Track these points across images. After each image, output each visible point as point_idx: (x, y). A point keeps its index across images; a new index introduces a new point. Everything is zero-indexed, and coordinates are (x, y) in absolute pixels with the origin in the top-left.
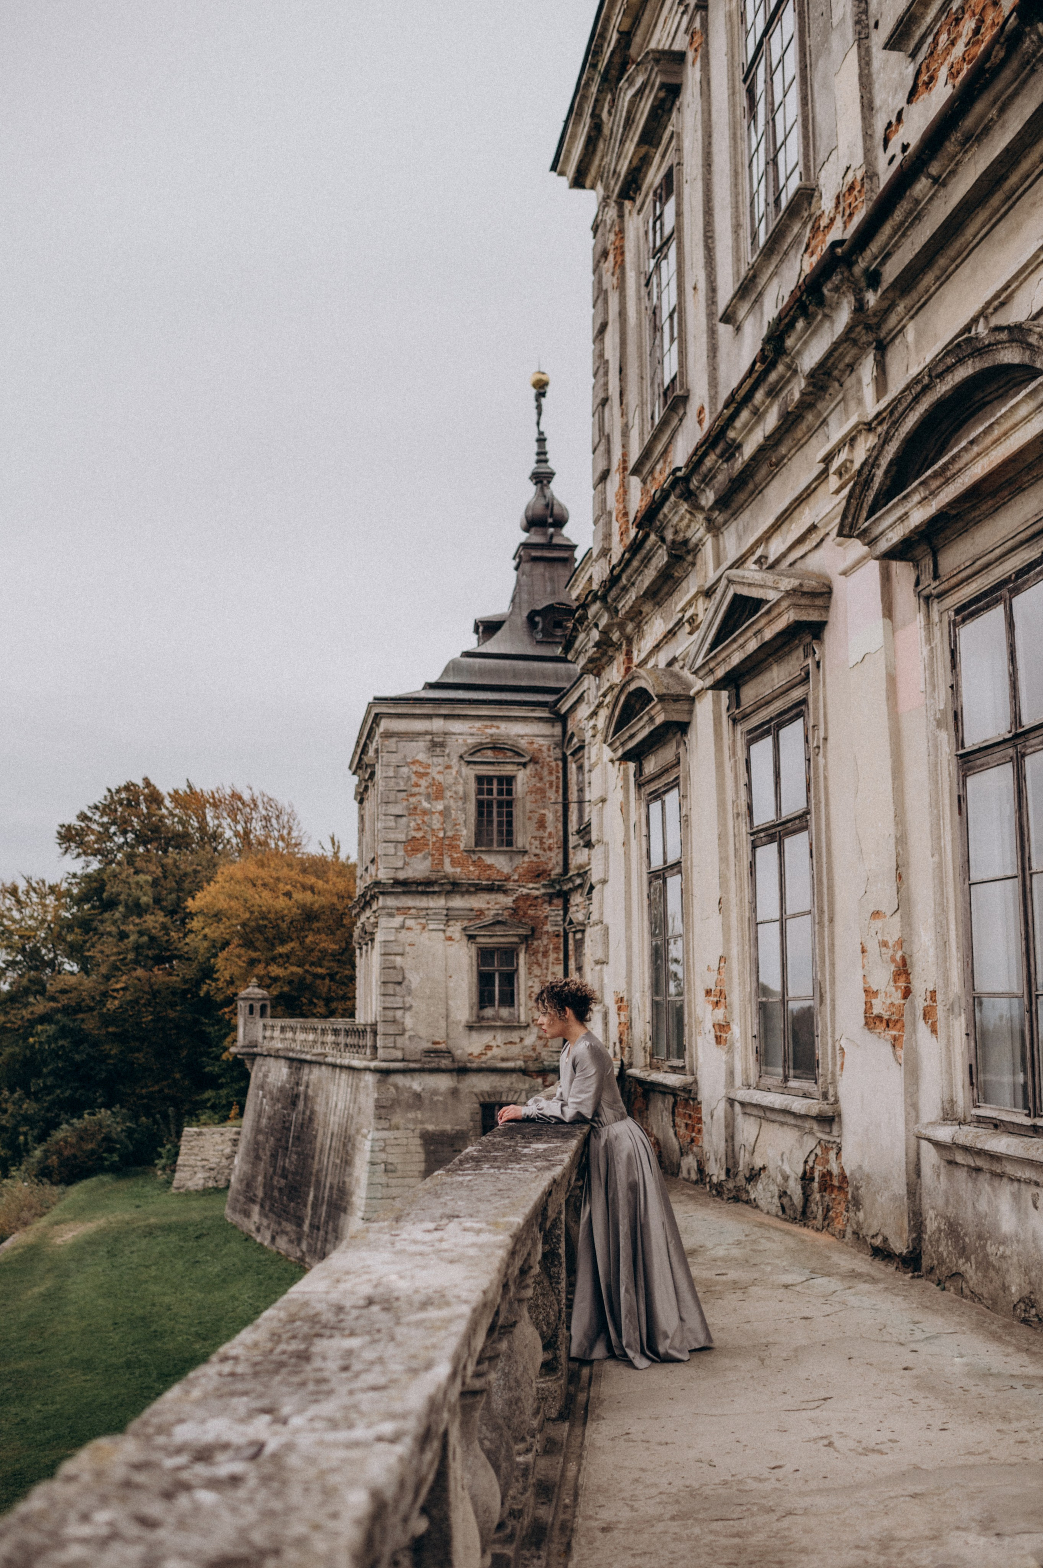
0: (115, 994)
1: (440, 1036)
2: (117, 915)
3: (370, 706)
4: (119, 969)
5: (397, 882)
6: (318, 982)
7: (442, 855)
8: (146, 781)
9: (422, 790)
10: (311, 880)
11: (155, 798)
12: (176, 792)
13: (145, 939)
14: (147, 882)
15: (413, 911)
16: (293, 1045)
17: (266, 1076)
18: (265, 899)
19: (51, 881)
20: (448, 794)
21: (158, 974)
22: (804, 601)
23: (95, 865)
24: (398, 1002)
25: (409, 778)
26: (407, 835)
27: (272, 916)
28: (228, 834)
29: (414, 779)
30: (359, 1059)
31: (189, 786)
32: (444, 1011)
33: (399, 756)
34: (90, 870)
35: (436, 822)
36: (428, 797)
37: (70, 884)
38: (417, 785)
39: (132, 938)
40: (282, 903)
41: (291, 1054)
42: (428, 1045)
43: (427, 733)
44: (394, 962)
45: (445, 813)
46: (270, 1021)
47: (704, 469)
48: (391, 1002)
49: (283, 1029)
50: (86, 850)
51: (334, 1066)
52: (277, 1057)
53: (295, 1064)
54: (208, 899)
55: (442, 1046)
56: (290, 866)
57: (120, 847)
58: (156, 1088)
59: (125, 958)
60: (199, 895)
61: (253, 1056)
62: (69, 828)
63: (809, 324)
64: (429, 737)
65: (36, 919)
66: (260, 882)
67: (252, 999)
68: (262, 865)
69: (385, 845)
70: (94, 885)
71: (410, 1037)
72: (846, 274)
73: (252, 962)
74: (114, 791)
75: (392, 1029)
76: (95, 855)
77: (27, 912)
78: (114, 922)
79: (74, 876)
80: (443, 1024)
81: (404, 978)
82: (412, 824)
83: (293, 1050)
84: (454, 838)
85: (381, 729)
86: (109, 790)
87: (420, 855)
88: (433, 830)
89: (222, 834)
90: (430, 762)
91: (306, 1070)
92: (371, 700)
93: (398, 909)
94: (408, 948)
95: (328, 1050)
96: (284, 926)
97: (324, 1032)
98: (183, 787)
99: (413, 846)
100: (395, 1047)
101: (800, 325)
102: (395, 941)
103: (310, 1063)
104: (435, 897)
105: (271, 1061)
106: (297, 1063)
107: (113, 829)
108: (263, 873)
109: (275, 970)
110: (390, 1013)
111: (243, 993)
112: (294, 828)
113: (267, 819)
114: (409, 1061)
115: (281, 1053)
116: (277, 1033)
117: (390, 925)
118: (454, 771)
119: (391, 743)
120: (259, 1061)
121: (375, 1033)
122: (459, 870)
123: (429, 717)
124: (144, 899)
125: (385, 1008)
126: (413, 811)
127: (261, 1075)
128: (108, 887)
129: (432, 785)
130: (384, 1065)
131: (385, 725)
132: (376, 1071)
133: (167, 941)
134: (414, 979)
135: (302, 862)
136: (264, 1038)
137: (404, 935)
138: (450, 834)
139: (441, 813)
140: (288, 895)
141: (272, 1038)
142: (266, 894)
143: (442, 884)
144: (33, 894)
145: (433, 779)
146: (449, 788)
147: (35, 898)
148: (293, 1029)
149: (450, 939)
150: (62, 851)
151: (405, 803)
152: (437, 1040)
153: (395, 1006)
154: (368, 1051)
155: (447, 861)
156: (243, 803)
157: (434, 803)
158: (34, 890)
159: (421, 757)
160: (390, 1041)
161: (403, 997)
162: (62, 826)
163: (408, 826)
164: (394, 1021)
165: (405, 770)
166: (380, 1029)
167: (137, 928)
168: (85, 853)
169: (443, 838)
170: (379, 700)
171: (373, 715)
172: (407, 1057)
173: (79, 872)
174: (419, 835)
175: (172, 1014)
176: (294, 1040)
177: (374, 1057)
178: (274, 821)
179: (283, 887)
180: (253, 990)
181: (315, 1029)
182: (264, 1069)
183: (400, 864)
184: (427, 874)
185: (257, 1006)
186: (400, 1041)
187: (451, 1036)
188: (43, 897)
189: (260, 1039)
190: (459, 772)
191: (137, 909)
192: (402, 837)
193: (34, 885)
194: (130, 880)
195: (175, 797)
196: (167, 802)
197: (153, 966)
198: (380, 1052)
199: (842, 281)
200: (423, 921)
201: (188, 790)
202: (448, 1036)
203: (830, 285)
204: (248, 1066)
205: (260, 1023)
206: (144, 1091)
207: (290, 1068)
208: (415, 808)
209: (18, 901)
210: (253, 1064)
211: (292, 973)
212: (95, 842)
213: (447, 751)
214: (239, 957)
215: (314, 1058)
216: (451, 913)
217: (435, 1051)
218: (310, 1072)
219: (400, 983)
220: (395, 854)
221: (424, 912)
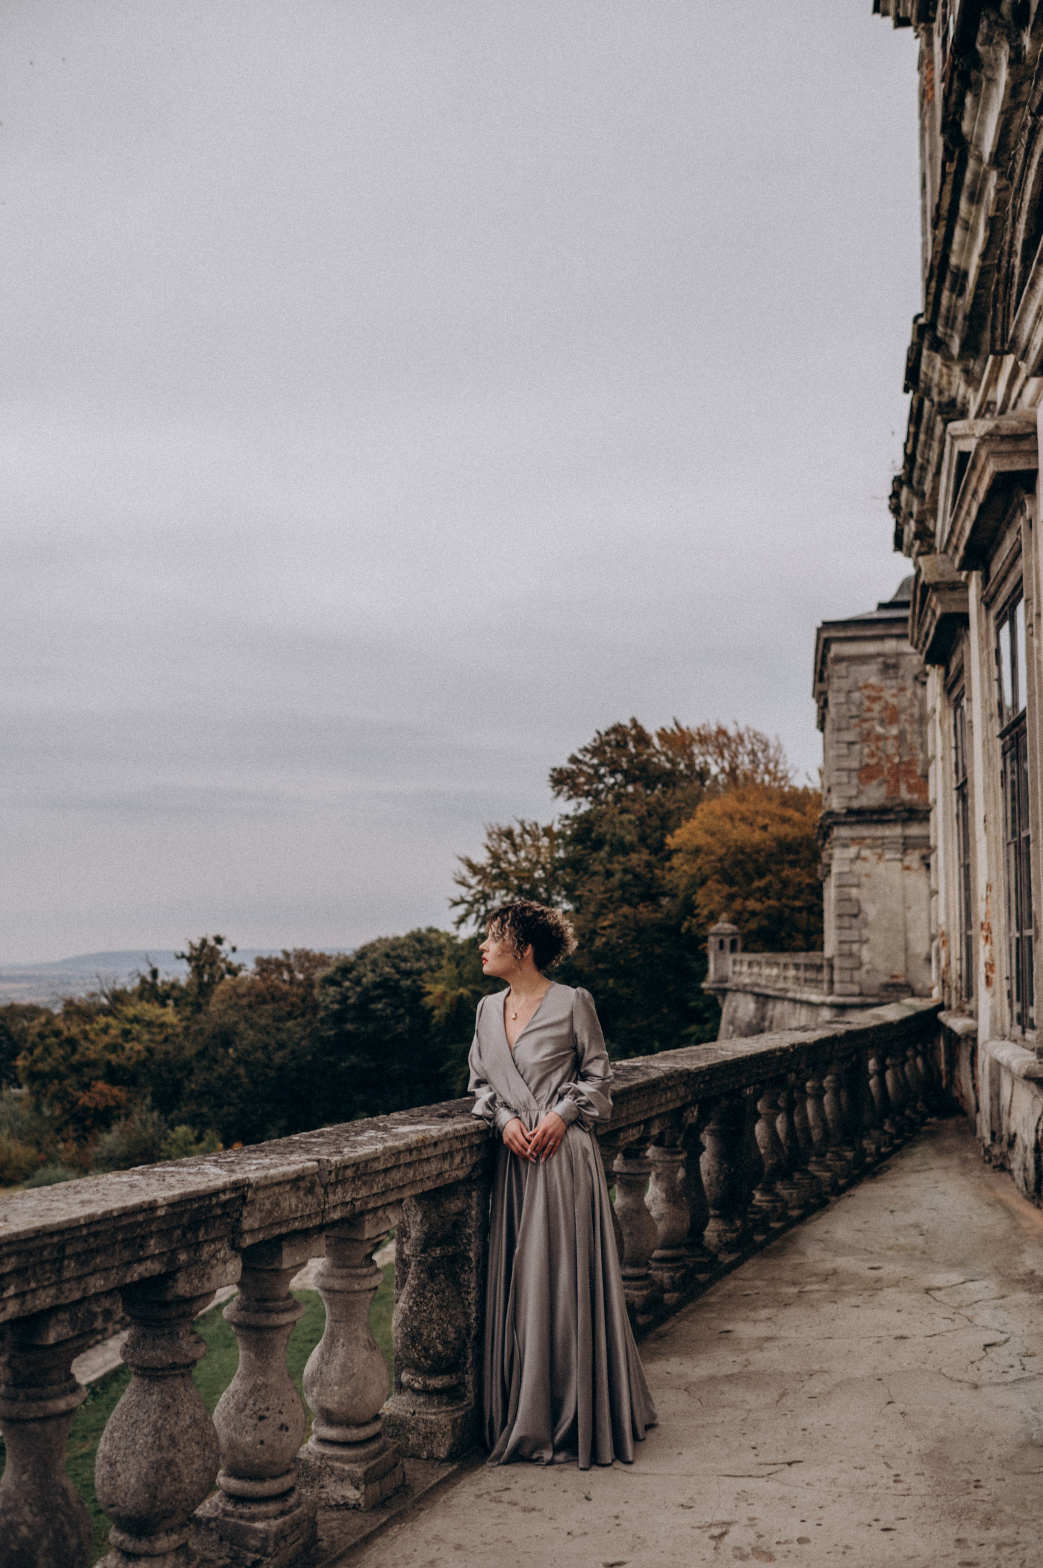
0: (602, 932)
1: (899, 970)
2: (602, 854)
3: (819, 631)
4: (605, 907)
5: (850, 812)
6: (797, 915)
7: (897, 781)
8: (634, 721)
9: (875, 714)
10: (790, 813)
11: (642, 738)
12: (663, 730)
13: (630, 876)
14: (630, 821)
15: (868, 841)
16: (759, 981)
17: (735, 1011)
18: (740, 833)
19: (544, 823)
20: (903, 717)
21: (644, 912)
22: (1004, 447)
23: (586, 806)
24: (853, 935)
25: (861, 704)
26: (861, 762)
27: (748, 850)
28: (714, 770)
29: (867, 703)
30: (817, 994)
31: (676, 724)
32: (903, 943)
33: (850, 680)
34: (581, 811)
35: (891, 747)
36: (882, 722)
37: (564, 826)
38: (869, 710)
39: (618, 876)
40: (757, 836)
41: (757, 990)
42: (884, 979)
43: (879, 655)
44: (849, 894)
45: (901, 738)
46: (739, 956)
47: (943, 310)
48: (848, 935)
49: (750, 964)
50: (576, 791)
51: (794, 1001)
52: (745, 992)
53: (761, 999)
54: (686, 836)
55: (901, 980)
56: (770, 799)
57: (611, 788)
58: (645, 1022)
59: (611, 897)
60: (678, 832)
61: (724, 992)
62: (560, 771)
63: (976, 96)
64: (881, 659)
65: (530, 861)
66: (738, 816)
67: (722, 934)
68: (742, 799)
69: (837, 773)
70: (584, 825)
71: (868, 972)
72: (992, 17)
73: (731, 897)
74: (603, 733)
75: (848, 963)
76: (587, 797)
77: (522, 854)
78: (601, 862)
79: (567, 817)
80: (902, 956)
81: (860, 911)
82: (866, 751)
83: (757, 985)
84: (911, 763)
85: (832, 654)
86: (599, 733)
87: (874, 783)
88: (888, 756)
89: (708, 771)
90: (883, 684)
91: (770, 1005)
92: (819, 625)
93: (853, 839)
94: (863, 879)
95: (790, 985)
96: (761, 860)
97: (786, 966)
98: (669, 726)
99: (867, 773)
100: (852, 982)
101: (969, 100)
102: (851, 872)
103: (775, 998)
104: (891, 826)
105: (740, 997)
106: (763, 999)
107: (602, 771)
108: (743, 807)
109: (752, 905)
110: (846, 947)
111: (713, 928)
112: (781, 760)
113: (753, 753)
114: (867, 996)
115: (748, 988)
116: (745, 968)
117: (844, 856)
118: (909, 693)
119: (842, 668)
120: (729, 996)
121: (831, 967)
122: (916, 796)
123: (881, 638)
124: (628, 838)
125: (841, 942)
126: (867, 737)
127: (731, 1010)
128: (596, 828)
129: (885, 709)
130: (840, 1000)
131: (836, 649)
132: (833, 1006)
133: (652, 879)
134: (871, 911)
135: (783, 796)
136: (734, 973)
137: (859, 866)
138: (906, 759)
139: (896, 738)
140: (765, 828)
141: (741, 973)
142: (743, 828)
143: (899, 812)
144: (526, 837)
145: (887, 702)
146: (904, 710)
147: (528, 839)
148: (759, 964)
149: (907, 868)
150: (554, 794)
151: (858, 730)
152: (895, 973)
153: (850, 939)
154: (825, 986)
155: (903, 788)
156: (729, 738)
157: (889, 728)
158: (528, 832)
159: (873, 680)
160: (846, 976)
161: (860, 930)
162: (554, 770)
163: (861, 753)
164: (851, 955)
165: (856, 696)
166: (837, 963)
167: (621, 867)
168: (577, 795)
169: (900, 763)
170: (827, 625)
171: (822, 641)
172: (865, 991)
173: (572, 814)
174: (873, 761)
175: (658, 950)
176: (760, 975)
177: (831, 992)
178: (760, 755)
179: (761, 821)
180: (724, 926)
181: (777, 964)
182: (734, 1004)
183: (853, 792)
184: (882, 801)
185: (727, 941)
186: (857, 975)
187: (912, 968)
188: (535, 838)
189: (730, 975)
190: (914, 694)
191: (622, 848)
192: (855, 764)
193: (528, 828)
194: (615, 820)
195: (663, 735)
196: (656, 741)
197: (638, 904)
198: (837, 987)
199: (990, 26)
200: (879, 851)
201: (675, 728)
202: (907, 969)
203: (980, 38)
204: (720, 1000)
205: (730, 958)
206: (633, 1026)
207: (757, 1002)
208: (868, 734)
209: (513, 844)
210: (724, 999)
211: (769, 907)
212: (585, 784)
213: (901, 672)
214: (718, 891)
215: (776, 993)
216: (908, 841)
217: (894, 985)
218: (774, 1008)
219: (855, 916)
220: (849, 783)
221: (880, 842)
